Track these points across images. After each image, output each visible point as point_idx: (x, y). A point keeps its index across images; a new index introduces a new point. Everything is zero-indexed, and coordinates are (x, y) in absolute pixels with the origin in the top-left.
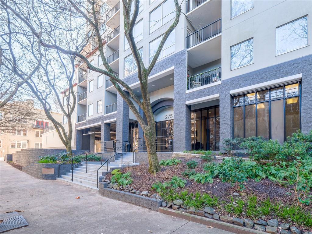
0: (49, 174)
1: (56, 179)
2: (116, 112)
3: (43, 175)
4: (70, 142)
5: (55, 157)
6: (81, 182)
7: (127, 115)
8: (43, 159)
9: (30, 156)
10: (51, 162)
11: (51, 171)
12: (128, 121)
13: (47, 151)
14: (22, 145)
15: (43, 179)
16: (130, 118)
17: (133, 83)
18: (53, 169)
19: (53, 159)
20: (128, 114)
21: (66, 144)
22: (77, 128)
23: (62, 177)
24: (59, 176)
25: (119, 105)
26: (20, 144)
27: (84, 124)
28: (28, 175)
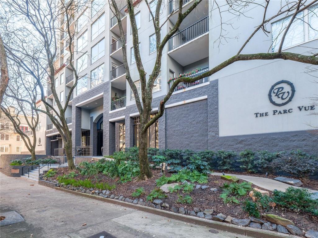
0: (15, 173)
1: (20, 177)
2: (71, 124)
3: (12, 174)
4: (34, 149)
5: (21, 161)
6: (33, 178)
7: (79, 126)
8: (13, 162)
9: (6, 160)
10: (18, 165)
11: (17, 171)
12: (80, 131)
13: (18, 156)
14: (4, 149)
15: (12, 176)
16: (82, 128)
17: (81, 101)
18: (19, 170)
19: (20, 163)
20: (81, 125)
21: (31, 151)
22: (47, 135)
23: (24, 175)
24: (23, 175)
25: (74, 118)
26: (3, 148)
27: (51, 132)
28: (4, 174)
